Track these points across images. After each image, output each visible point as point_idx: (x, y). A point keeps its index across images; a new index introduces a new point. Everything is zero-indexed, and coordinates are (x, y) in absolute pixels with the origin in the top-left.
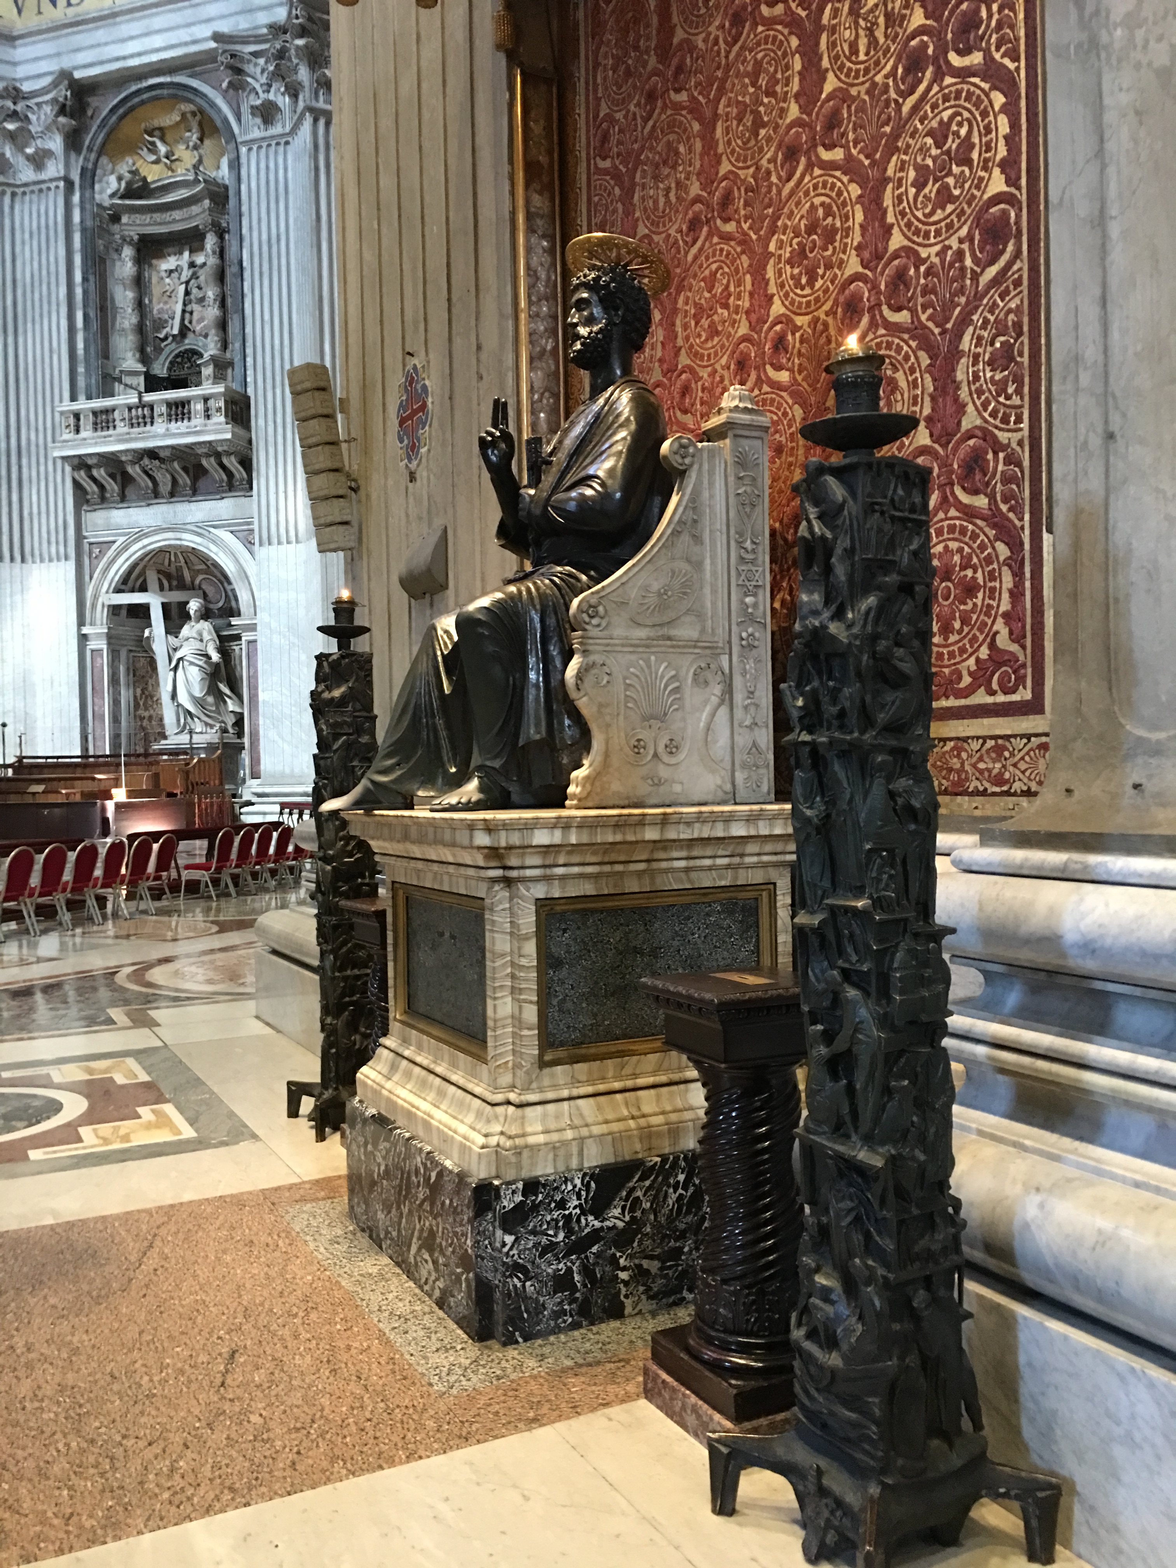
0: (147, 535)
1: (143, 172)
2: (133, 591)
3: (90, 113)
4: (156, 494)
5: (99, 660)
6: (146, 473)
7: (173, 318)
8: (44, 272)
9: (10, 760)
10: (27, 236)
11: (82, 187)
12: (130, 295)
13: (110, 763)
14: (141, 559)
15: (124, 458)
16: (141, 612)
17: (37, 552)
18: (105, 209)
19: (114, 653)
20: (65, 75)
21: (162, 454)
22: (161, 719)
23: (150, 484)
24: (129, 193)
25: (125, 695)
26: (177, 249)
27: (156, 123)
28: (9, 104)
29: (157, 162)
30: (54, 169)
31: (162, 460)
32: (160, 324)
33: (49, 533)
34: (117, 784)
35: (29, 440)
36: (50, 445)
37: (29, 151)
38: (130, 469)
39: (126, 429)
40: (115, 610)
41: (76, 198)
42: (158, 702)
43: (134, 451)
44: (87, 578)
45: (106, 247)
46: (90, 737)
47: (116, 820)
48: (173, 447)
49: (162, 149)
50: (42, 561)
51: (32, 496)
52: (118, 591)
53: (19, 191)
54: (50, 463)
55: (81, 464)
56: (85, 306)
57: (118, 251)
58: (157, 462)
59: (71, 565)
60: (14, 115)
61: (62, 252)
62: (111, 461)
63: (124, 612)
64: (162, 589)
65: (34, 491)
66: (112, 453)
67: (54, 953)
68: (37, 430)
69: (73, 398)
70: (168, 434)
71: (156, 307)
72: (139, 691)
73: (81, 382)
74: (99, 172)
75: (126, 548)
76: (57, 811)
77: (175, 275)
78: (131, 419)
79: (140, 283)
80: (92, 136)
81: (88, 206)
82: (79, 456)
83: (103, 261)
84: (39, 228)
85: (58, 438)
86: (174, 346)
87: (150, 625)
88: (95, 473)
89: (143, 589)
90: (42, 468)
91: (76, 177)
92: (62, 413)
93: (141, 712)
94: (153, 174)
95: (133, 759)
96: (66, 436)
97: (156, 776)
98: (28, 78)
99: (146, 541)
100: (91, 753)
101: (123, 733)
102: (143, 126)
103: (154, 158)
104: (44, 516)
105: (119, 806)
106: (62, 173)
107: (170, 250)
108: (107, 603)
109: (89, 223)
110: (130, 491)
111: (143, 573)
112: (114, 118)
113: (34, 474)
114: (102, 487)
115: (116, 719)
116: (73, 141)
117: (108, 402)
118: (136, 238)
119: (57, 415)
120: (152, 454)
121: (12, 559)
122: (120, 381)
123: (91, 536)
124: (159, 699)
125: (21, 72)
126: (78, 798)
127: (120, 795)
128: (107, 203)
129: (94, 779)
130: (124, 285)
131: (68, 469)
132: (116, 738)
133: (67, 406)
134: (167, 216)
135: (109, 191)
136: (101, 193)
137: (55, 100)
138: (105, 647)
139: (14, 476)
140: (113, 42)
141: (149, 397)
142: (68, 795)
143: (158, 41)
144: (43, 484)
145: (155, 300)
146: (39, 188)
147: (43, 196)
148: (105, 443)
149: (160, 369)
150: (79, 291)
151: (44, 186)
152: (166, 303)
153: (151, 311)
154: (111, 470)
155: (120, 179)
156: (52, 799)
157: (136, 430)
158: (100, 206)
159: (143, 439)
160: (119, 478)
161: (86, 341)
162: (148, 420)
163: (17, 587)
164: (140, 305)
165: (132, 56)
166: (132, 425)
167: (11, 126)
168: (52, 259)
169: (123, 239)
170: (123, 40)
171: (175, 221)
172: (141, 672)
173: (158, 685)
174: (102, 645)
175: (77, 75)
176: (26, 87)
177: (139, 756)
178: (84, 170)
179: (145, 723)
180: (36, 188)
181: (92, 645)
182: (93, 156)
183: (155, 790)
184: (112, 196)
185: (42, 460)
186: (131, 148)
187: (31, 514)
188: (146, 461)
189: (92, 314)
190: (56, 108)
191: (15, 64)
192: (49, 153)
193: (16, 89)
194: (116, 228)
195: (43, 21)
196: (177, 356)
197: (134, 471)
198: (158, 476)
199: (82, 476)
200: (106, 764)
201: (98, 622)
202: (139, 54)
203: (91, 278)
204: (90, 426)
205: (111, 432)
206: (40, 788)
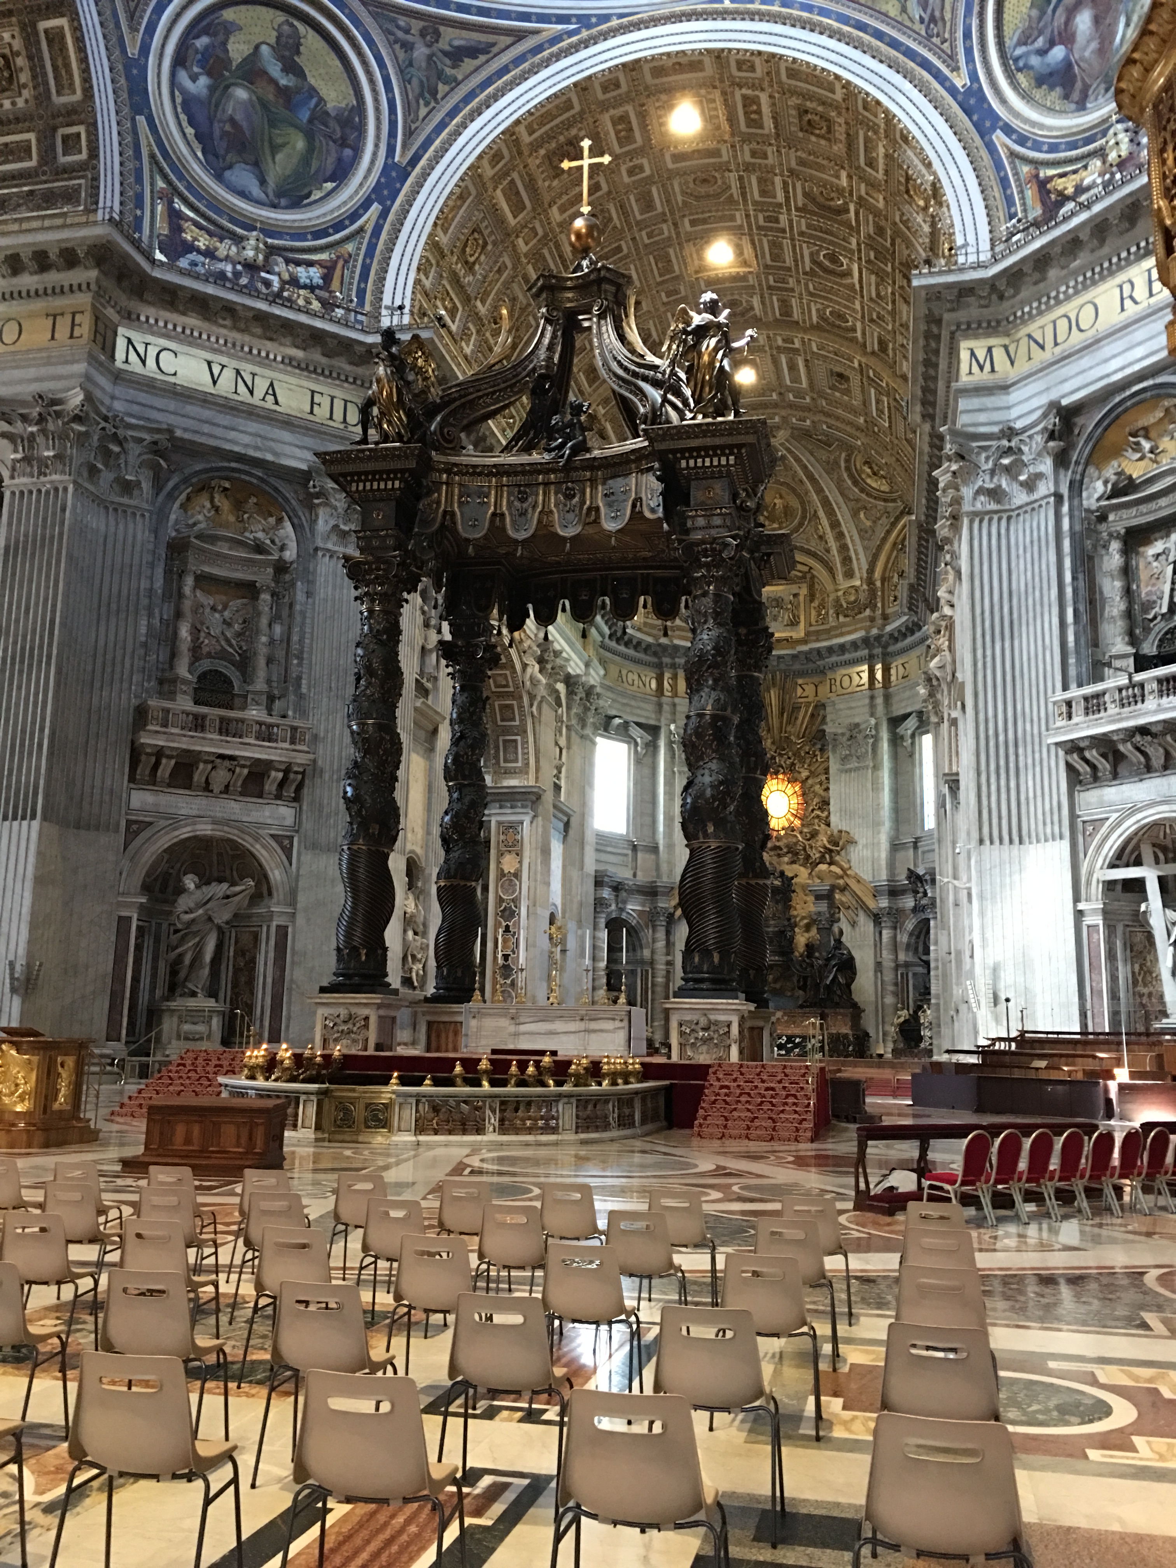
0: (1140, 810)
1: (1128, 471)
2: (1127, 865)
3: (1076, 432)
4: (1149, 769)
5: (1095, 936)
6: (1138, 749)
7: (1161, 598)
8: (1037, 579)
9: (1014, 1034)
10: (1021, 551)
11: (1071, 498)
12: (1118, 584)
13: (1111, 1040)
14: (1136, 833)
15: (1115, 738)
16: (1136, 887)
17: (1033, 834)
18: (1092, 512)
19: (1110, 928)
20: (1055, 407)
21: (1154, 729)
22: (1161, 996)
23: (1142, 759)
24: (1116, 492)
25: (1123, 972)
26: (1163, 533)
27: (1141, 423)
28: (1005, 443)
29: (1141, 459)
30: (1044, 488)
31: (1154, 736)
32: (1148, 606)
33: (1044, 814)
34: (1119, 1063)
35: (1025, 730)
36: (1044, 733)
37: (1022, 478)
38: (1121, 748)
39: (1117, 710)
40: (1110, 885)
41: (1065, 509)
42: (1158, 979)
43: (1126, 729)
44: (1082, 855)
45: (1095, 547)
46: (1089, 1014)
47: (1121, 1101)
48: (1165, 721)
49: (1146, 445)
50: (1038, 841)
51: (1029, 783)
52: (1112, 866)
53: (1014, 514)
54: (1045, 750)
55: (1073, 747)
56: (1075, 603)
57: (1106, 547)
58: (1149, 738)
59: (1065, 845)
60: (1009, 451)
61: (1053, 558)
62: (1104, 743)
63: (1119, 887)
64: (1157, 862)
65: (1030, 777)
66: (1104, 734)
67: (1075, 1242)
68: (1032, 721)
69: (1065, 688)
70: (1160, 709)
71: (1144, 591)
72: (1137, 967)
73: (1072, 672)
74: (1086, 480)
75: (1119, 824)
76: (1059, 1088)
77: (1163, 557)
78: (1121, 700)
79: (1127, 572)
80: (1080, 450)
81: (1076, 513)
82: (1072, 741)
83: (1091, 558)
84: (1032, 542)
85: (1052, 726)
86: (1163, 624)
87: (1146, 899)
88: (1087, 754)
89: (1138, 863)
90: (1037, 755)
91: (1065, 490)
92: (1055, 703)
93: (1140, 989)
94: (1137, 470)
95: (1133, 1038)
96: (1059, 724)
97: (1160, 1057)
98: (1019, 417)
99: (1139, 816)
100: (1090, 1030)
101: (1123, 1009)
102: (1127, 430)
103: (1138, 455)
104: (1039, 799)
105: (1122, 1087)
106: (1052, 490)
107: (1157, 535)
108: (1102, 879)
109: (1078, 528)
110: (1122, 769)
111: (1137, 847)
112: (1100, 430)
113: (1030, 761)
114: (1094, 767)
115: (1114, 996)
116: (1061, 460)
117: (1099, 687)
118: (1123, 531)
119: (1050, 706)
120: (1143, 730)
121: (1011, 842)
122: (1109, 665)
123: (1085, 814)
124: (1159, 975)
125: (1014, 413)
126: (1080, 1076)
127: (1122, 1075)
128: (1094, 507)
129: (1095, 1057)
130: (1112, 576)
131: (1061, 753)
132: (1115, 1015)
133: (1060, 695)
134: (1153, 505)
135: (1096, 496)
136: (1088, 498)
137: (1045, 428)
138: (1101, 923)
139: (1012, 765)
140: (1098, 365)
141: (1139, 677)
142: (1070, 1073)
143: (1139, 352)
144: (1038, 769)
145: (1142, 585)
146: (1031, 507)
147: (1035, 513)
148: (1097, 726)
149: (1149, 648)
150: (1069, 591)
151: (1036, 505)
152: (1154, 585)
153: (1139, 595)
154: (1102, 750)
155: (1106, 483)
156: (1054, 1075)
157: (1126, 709)
158: (1088, 511)
159: (1134, 717)
160: (1111, 758)
161: (1076, 634)
162: (1139, 699)
163: (1016, 867)
164: (1128, 592)
165: (1116, 372)
166: (1123, 706)
167: (1006, 461)
168: (1044, 567)
169: (1111, 535)
170: (1106, 361)
171: (1160, 508)
172: (1139, 947)
173: (1157, 960)
174: (1098, 920)
175: (1064, 402)
176: (1019, 425)
177: (1140, 1034)
178: (1071, 483)
179: (1145, 1000)
180: (1029, 508)
181: (1088, 920)
182: (1081, 468)
183: (1159, 1072)
184: (1098, 500)
185: (1037, 748)
186: (1117, 452)
187: (1027, 799)
188: (1138, 738)
189: (1082, 608)
190: (1046, 435)
191: (1008, 408)
192: (1039, 476)
193: (1010, 428)
194: (1103, 527)
195: (1035, 364)
196: (1166, 633)
197: (1126, 748)
198: (1150, 750)
199: (1075, 759)
200: (1106, 1043)
201: (1093, 897)
202: (1122, 368)
203: (1081, 576)
204: (1081, 711)
205: (1102, 714)
206: (1043, 1064)
